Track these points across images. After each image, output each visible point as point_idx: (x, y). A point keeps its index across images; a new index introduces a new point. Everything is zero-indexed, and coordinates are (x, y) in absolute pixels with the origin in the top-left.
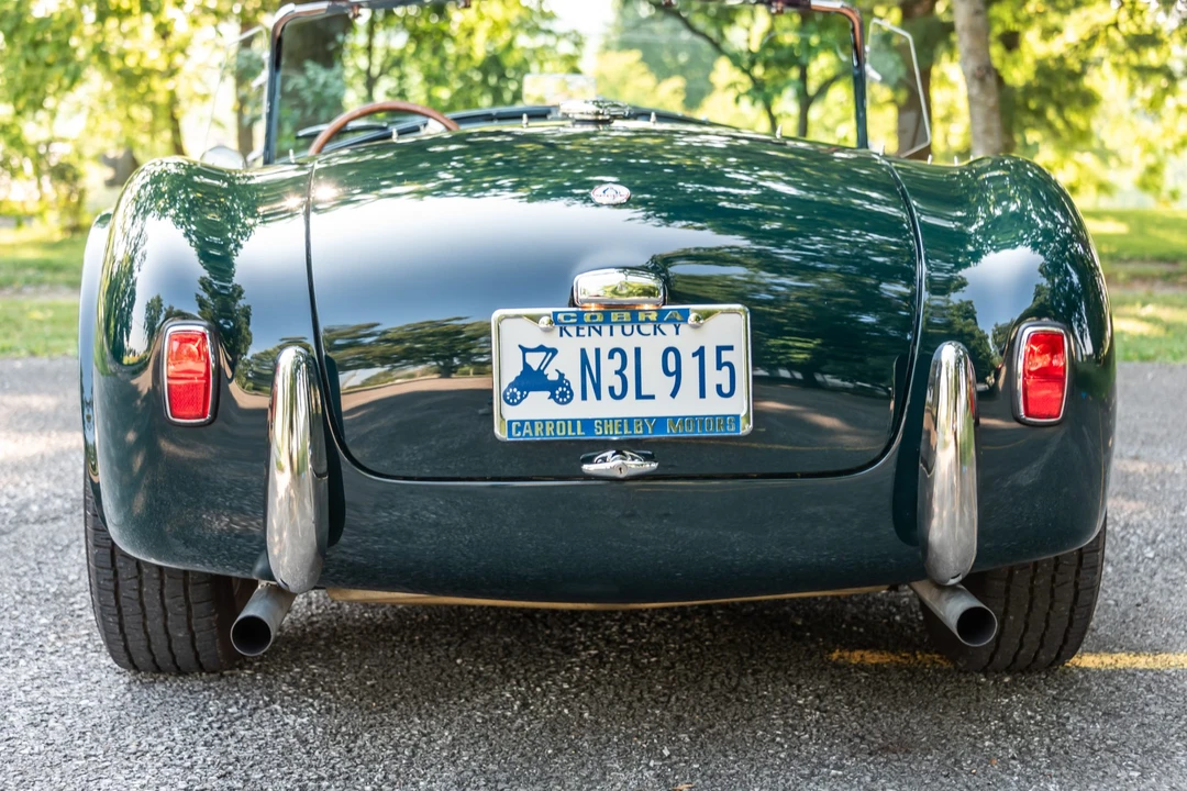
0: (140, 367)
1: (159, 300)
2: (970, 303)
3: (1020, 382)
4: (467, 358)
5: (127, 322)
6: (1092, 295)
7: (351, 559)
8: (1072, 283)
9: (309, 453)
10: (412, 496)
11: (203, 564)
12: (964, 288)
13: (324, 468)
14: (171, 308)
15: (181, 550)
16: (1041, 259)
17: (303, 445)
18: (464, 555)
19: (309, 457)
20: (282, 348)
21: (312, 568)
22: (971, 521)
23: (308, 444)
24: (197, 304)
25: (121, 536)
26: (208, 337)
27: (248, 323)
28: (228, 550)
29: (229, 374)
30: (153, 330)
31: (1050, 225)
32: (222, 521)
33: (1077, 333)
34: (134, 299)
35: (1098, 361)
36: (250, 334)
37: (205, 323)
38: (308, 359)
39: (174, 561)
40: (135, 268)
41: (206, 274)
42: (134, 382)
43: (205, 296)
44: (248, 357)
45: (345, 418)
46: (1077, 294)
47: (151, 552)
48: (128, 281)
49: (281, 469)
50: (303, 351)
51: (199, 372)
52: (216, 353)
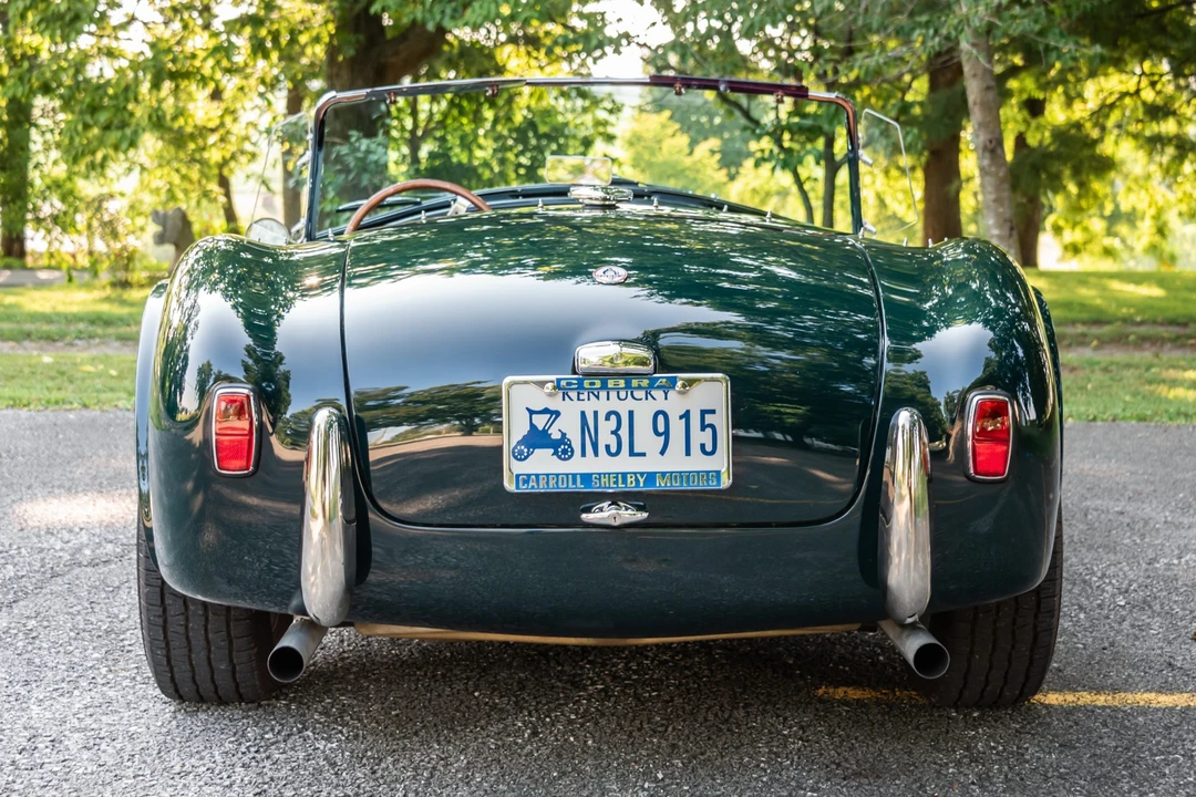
0: (191, 423)
1: (209, 365)
2: (923, 373)
3: (970, 444)
4: (487, 419)
5: (181, 384)
6: (1035, 368)
7: (378, 597)
8: (1017, 356)
9: (340, 502)
10: (435, 542)
11: (244, 600)
12: (918, 360)
13: (353, 515)
14: (220, 372)
15: (225, 587)
16: (990, 334)
17: (335, 495)
18: (479, 594)
19: (340, 505)
20: (318, 408)
21: (341, 605)
22: (925, 567)
23: (339, 493)
24: (242, 369)
25: (171, 575)
26: (252, 398)
27: (288, 386)
28: (268, 588)
29: (271, 430)
30: (203, 392)
31: (1001, 304)
32: (262, 562)
33: (1021, 400)
34: (186, 364)
35: (1040, 425)
36: (289, 396)
37: (250, 386)
38: (341, 419)
39: (217, 598)
40: (189, 336)
41: (250, 341)
42: (187, 437)
43: (250, 362)
44: (288, 416)
45: (371, 468)
46: (1021, 364)
47: (197, 590)
48: (182, 348)
49: (315, 516)
50: (336, 412)
51: (244, 430)
52: (259, 413)
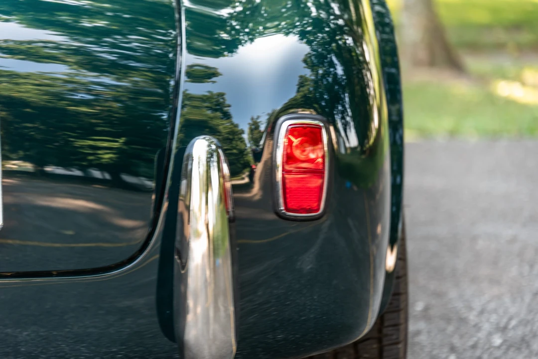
2: (221, 95)
3: (280, 176)
6: (358, 88)
8: (336, 74)
12: (214, 79)
16: (306, 49)
22: (228, 316)
33: (340, 125)
35: (363, 152)
46: (339, 84)
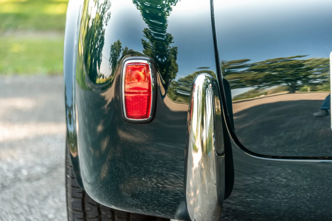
0: (106, 86)
1: (119, 43)
4: (306, 81)
5: (99, 57)
7: (234, 207)
9: (213, 140)
10: (270, 167)
11: (142, 209)
13: (222, 150)
14: (126, 48)
15: (130, 200)
17: (210, 134)
18: (307, 206)
19: (213, 142)
20: (198, 73)
21: (215, 213)
23: (213, 134)
24: (142, 45)
25: (93, 191)
26: (150, 67)
27: (175, 59)
28: (158, 201)
29: (163, 92)
30: (115, 63)
32: (153, 182)
34: (103, 43)
36: (176, 65)
37: (148, 58)
38: (213, 81)
39: (125, 207)
40: (104, 24)
41: (146, 26)
42: (103, 94)
43: (148, 41)
44: (176, 80)
45: (234, 118)
47: (110, 202)
48: (99, 32)
49: (196, 150)
50: (208, 75)
51: (145, 89)
52: (155, 77)
